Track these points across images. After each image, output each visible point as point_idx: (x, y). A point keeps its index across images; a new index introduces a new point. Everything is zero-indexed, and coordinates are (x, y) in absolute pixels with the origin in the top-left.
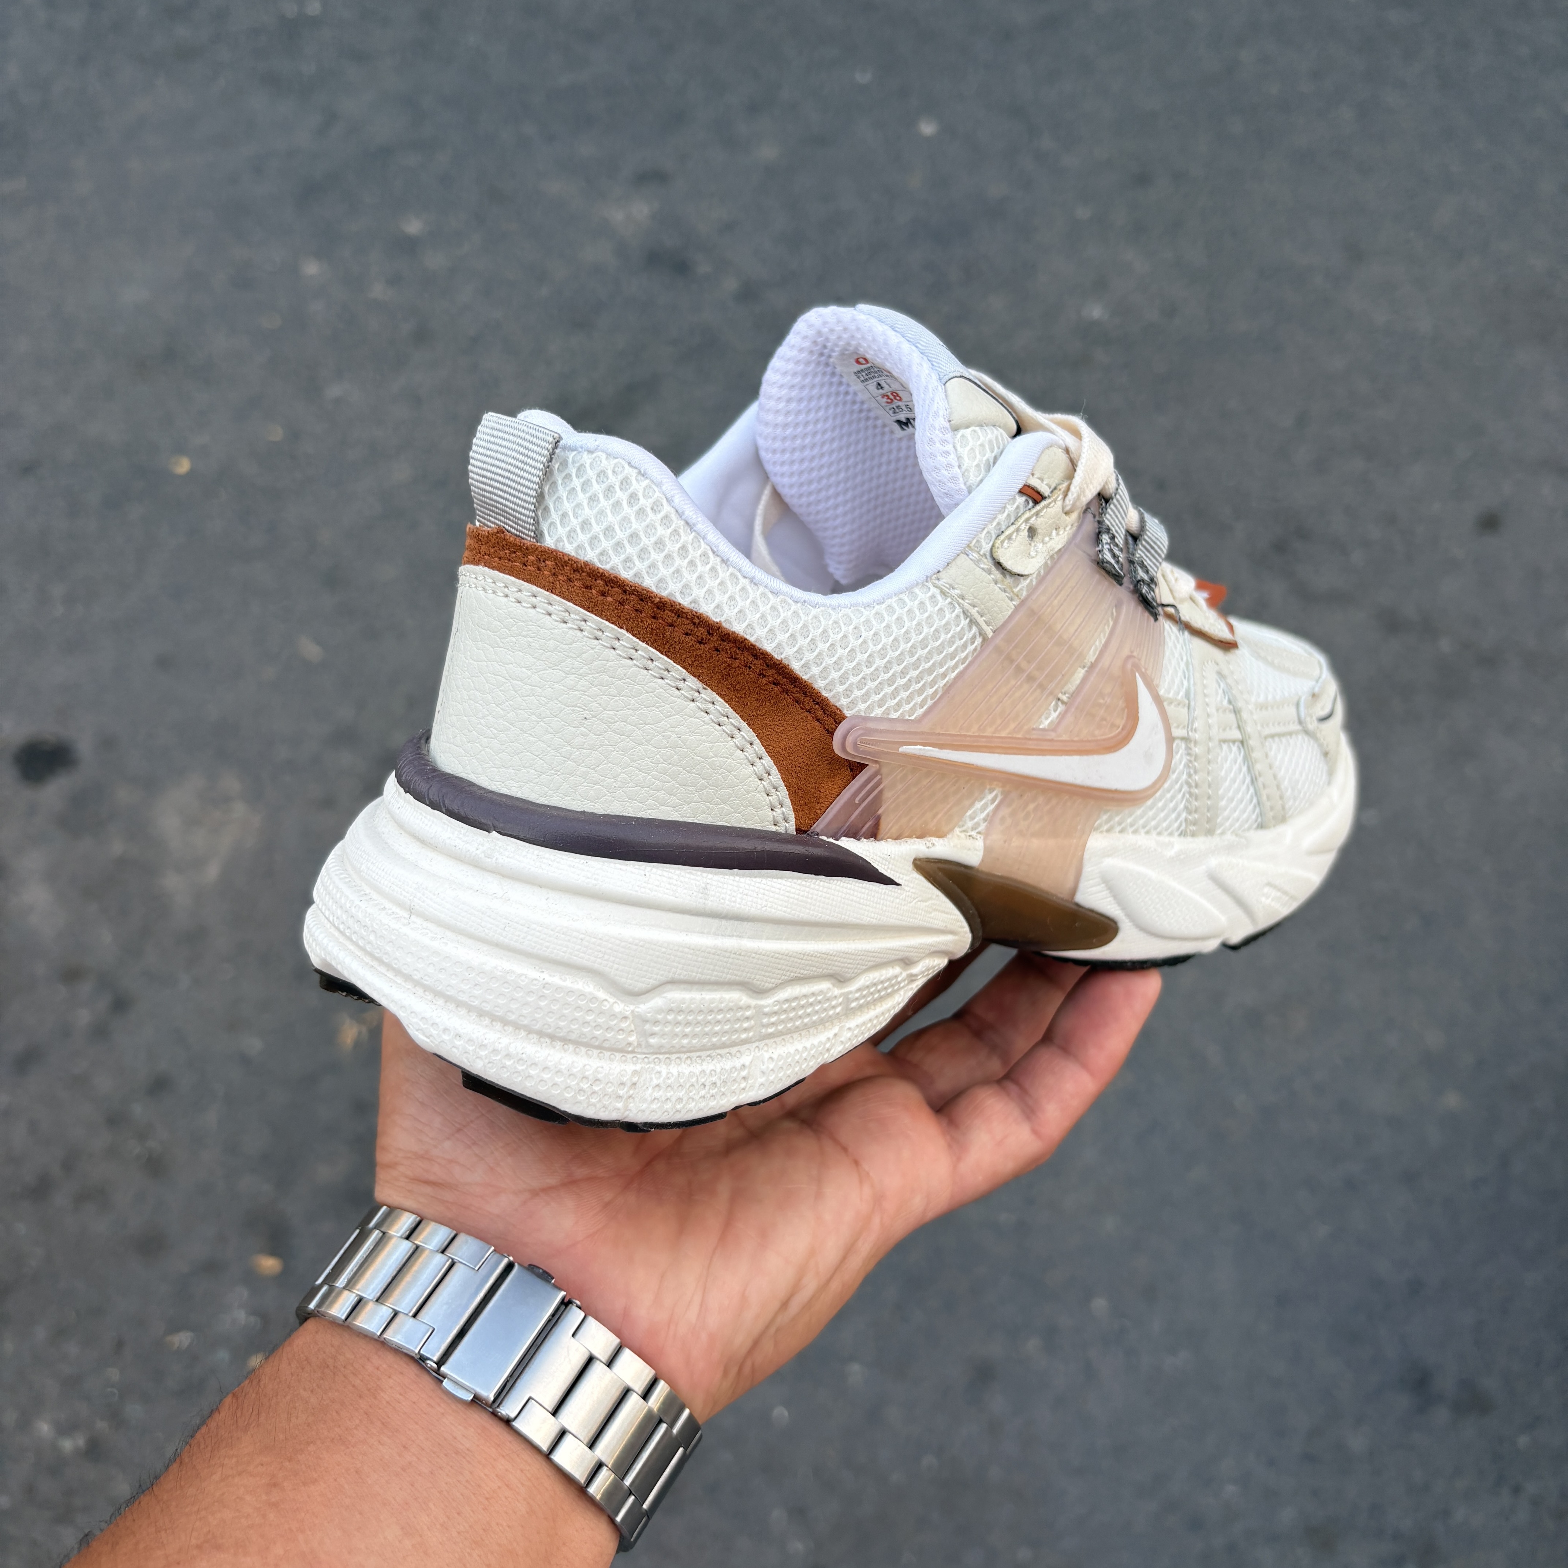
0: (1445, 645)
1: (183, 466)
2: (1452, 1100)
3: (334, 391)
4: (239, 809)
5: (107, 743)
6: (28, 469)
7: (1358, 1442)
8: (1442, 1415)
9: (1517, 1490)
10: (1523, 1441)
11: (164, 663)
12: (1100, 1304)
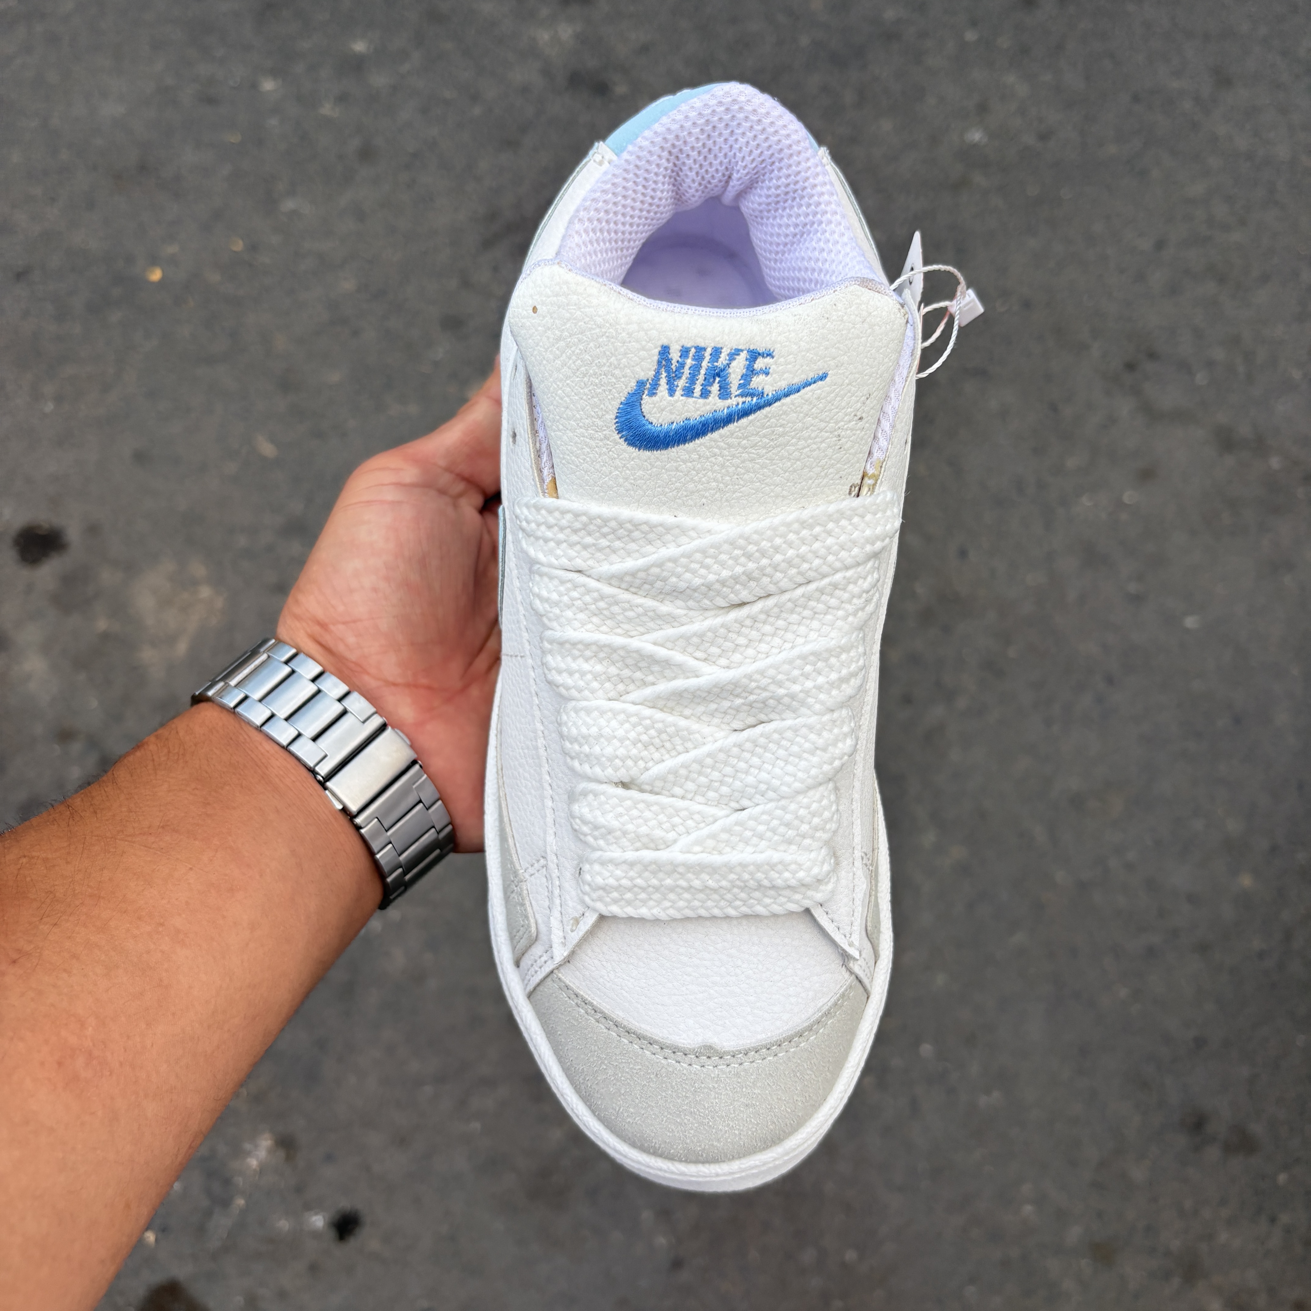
0: (1275, 462)
1: (156, 275)
2: (1246, 881)
3: (289, 205)
4: (205, 592)
5: (93, 530)
6: (21, 275)
7: (1138, 1174)
8: (1213, 1153)
9: (1273, 1220)
10: (1282, 1178)
11: (140, 457)
12: (926, 1049)
